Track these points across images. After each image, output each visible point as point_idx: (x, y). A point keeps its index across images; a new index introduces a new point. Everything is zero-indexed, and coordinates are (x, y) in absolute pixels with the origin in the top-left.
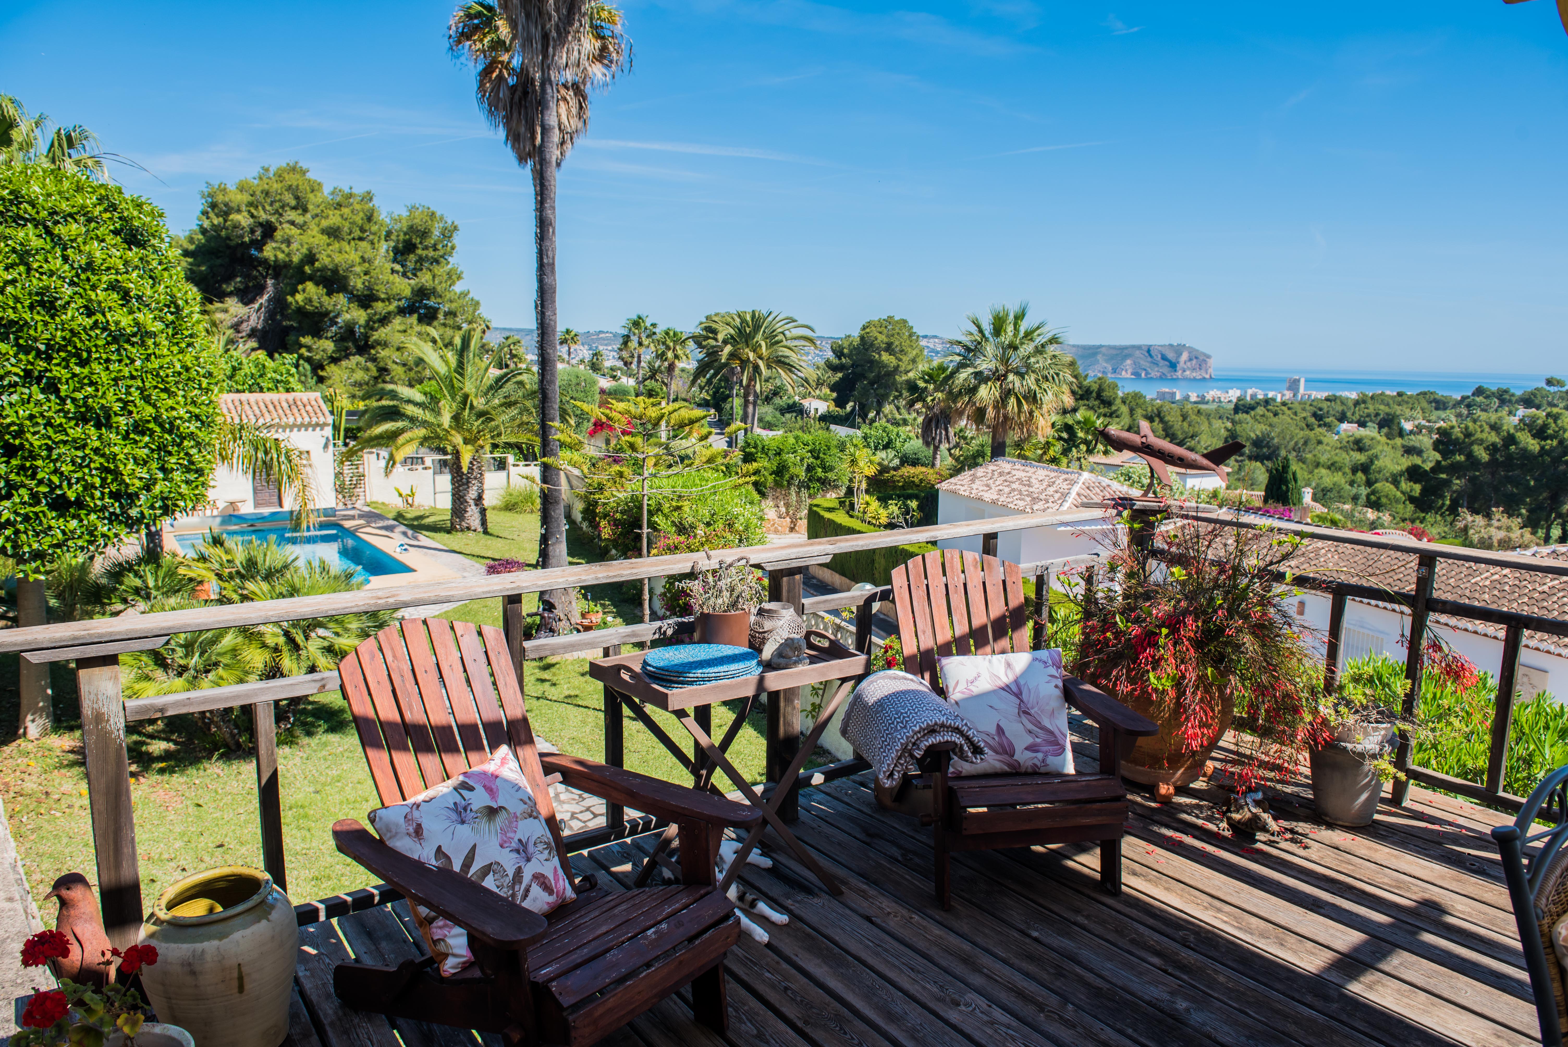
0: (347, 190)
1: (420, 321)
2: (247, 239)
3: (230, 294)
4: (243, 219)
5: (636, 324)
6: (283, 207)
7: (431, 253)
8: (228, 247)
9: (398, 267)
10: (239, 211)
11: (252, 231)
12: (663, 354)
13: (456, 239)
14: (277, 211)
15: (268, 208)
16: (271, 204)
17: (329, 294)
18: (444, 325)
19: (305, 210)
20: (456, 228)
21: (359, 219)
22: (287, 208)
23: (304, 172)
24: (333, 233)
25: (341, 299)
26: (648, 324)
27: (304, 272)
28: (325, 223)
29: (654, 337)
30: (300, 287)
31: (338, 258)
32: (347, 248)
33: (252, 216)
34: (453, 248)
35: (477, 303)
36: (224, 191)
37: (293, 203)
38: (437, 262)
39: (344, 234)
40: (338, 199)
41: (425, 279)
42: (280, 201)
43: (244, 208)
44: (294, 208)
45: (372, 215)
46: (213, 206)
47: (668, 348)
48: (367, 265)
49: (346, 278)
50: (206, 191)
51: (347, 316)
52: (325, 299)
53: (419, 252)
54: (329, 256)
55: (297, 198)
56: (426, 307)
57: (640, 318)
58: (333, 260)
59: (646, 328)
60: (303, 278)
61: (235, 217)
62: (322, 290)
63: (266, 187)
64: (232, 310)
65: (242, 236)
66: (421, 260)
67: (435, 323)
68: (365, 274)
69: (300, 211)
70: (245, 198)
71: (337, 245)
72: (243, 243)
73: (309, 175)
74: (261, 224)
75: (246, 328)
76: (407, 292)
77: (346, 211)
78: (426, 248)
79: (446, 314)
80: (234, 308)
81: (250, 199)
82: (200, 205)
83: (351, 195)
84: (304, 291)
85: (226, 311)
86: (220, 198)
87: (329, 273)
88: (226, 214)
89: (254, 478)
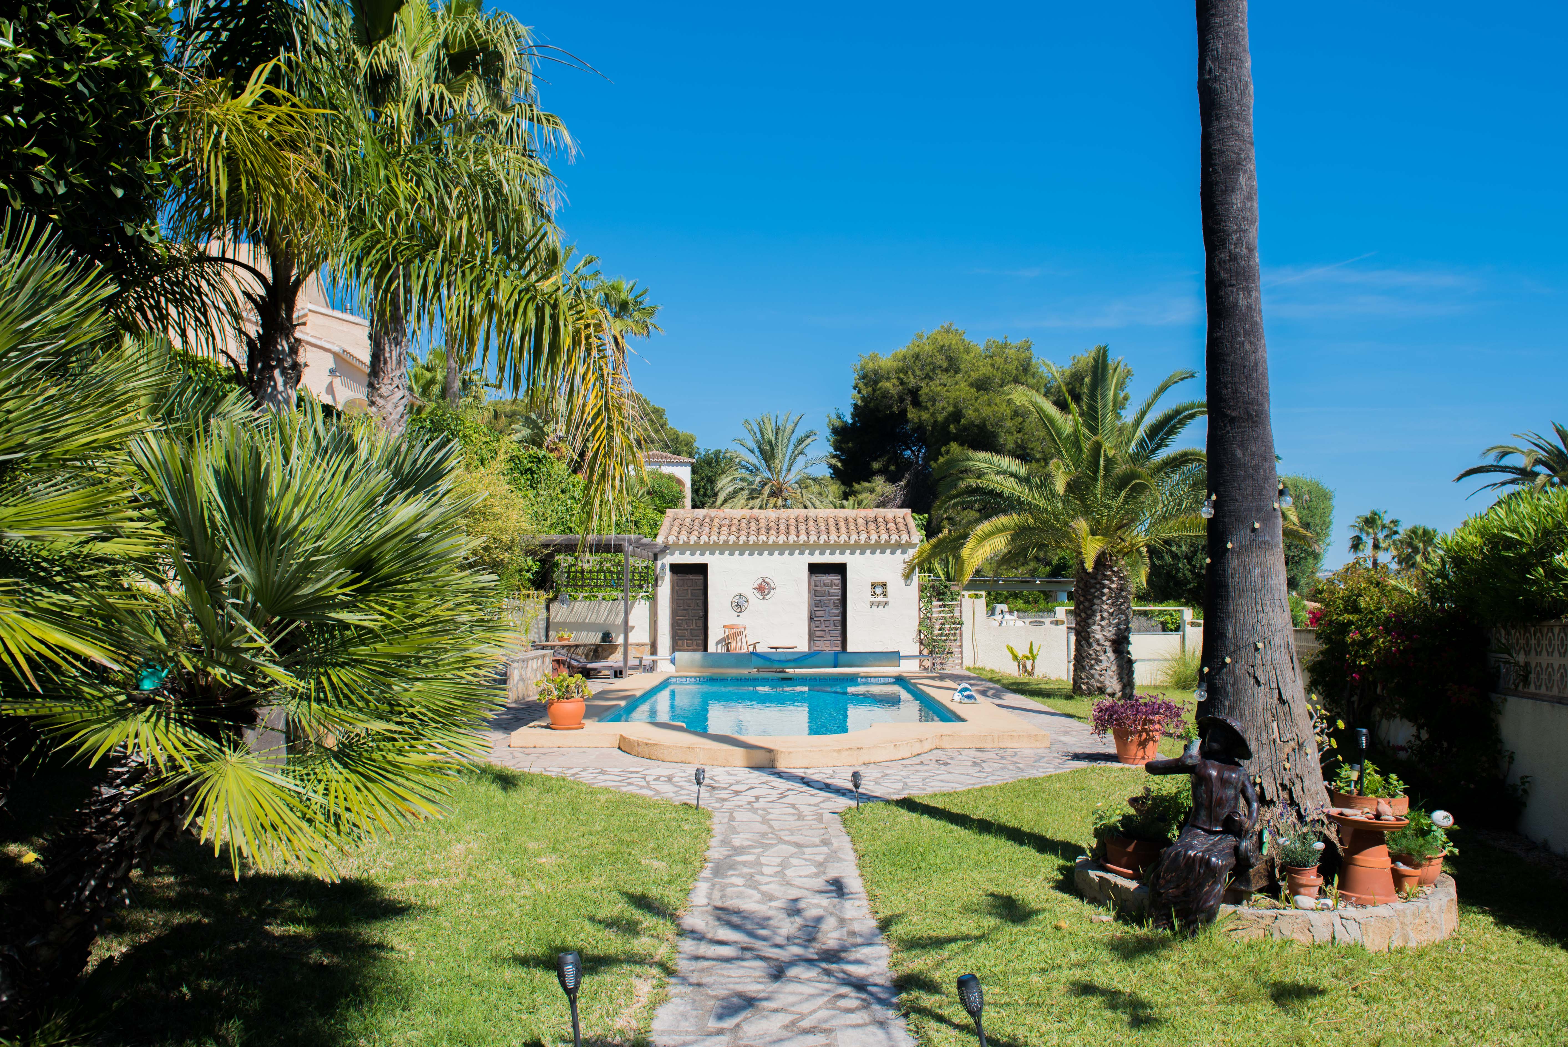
2: (895, 409)
3: (877, 472)
4: (890, 386)
5: (1370, 521)
6: (933, 370)
8: (879, 419)
10: (888, 379)
11: (901, 400)
12: (1409, 557)
14: (927, 374)
15: (918, 373)
16: (922, 369)
19: (957, 370)
22: (938, 371)
23: (958, 334)
24: (982, 385)
26: (1387, 521)
27: (949, 433)
28: (975, 377)
29: (1396, 537)
30: (944, 449)
31: (986, 411)
33: (902, 383)
36: (874, 361)
37: (945, 365)
40: (992, 351)
42: (930, 364)
43: (893, 375)
44: (947, 370)
45: (1029, 364)
46: (864, 377)
47: (1416, 550)
48: (1020, 419)
50: (859, 363)
54: (976, 410)
55: (949, 359)
57: (1375, 514)
58: (980, 414)
59: (1384, 527)
60: (947, 439)
61: (883, 385)
63: (917, 350)
65: (891, 407)
68: (1019, 432)
69: (952, 373)
70: (894, 365)
71: (986, 398)
72: (893, 413)
73: (963, 336)
74: (910, 391)
77: (999, 361)
80: (880, 486)
81: (900, 364)
82: (852, 379)
83: (1006, 346)
84: (948, 452)
86: (870, 368)
87: (976, 430)
88: (876, 382)
89: (811, 618)
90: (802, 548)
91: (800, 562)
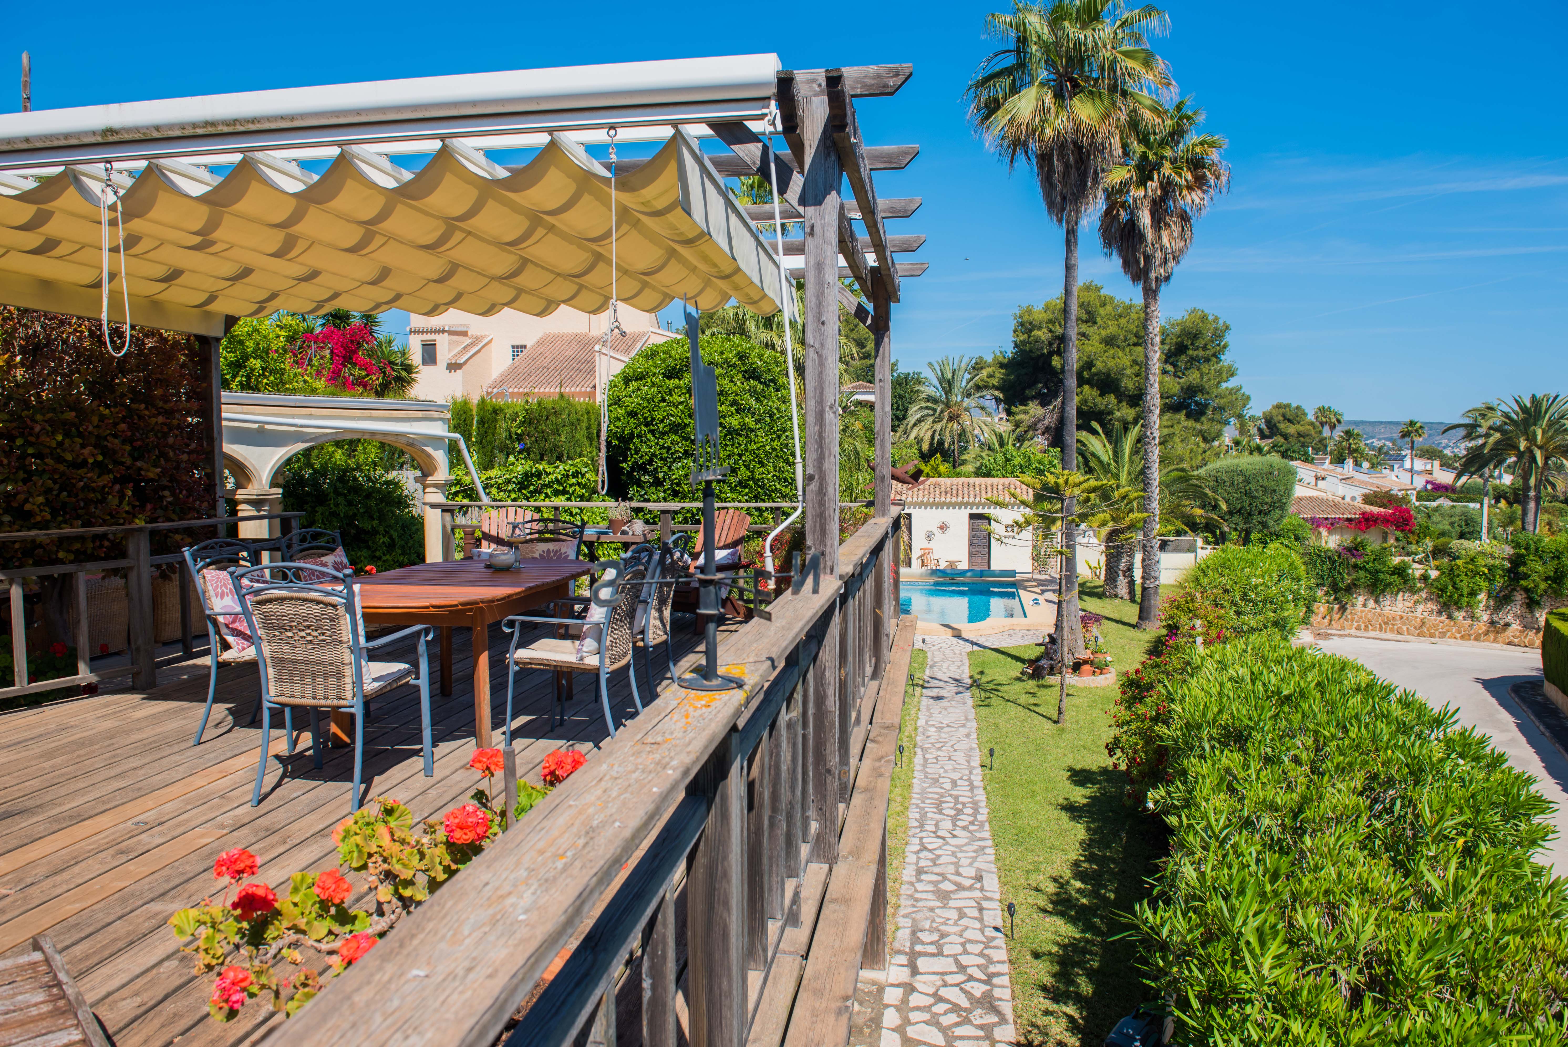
0: (1127, 302)
1: (1188, 416)
2: (1046, 351)
3: (1033, 398)
4: (1042, 335)
7: (1201, 353)
8: (1032, 359)
9: (1169, 368)
10: (1040, 328)
11: (1050, 344)
13: (1228, 338)
17: (1102, 395)
18: (1212, 420)
19: (1095, 323)
20: (1227, 328)
21: (1132, 327)
23: (1098, 289)
24: (1110, 341)
25: (1112, 399)
27: (1083, 377)
28: (1104, 333)
31: (1111, 363)
32: (1120, 354)
33: (1051, 331)
34: (1225, 347)
35: (1248, 398)
36: (1030, 312)
37: (1085, 317)
38: (1207, 360)
39: (1119, 342)
40: (1120, 310)
41: (1193, 377)
43: (1044, 325)
44: (1086, 322)
46: (1022, 324)
48: (1138, 367)
49: (1118, 380)
50: (1018, 312)
51: (1118, 414)
52: (1099, 399)
53: (1190, 352)
54: (1104, 362)
55: (1088, 313)
56: (1196, 403)
58: (1107, 365)
60: (1082, 382)
61: (1036, 333)
62: (1095, 392)
64: (1032, 412)
65: (1042, 349)
66: (1193, 360)
67: (1203, 419)
68: (1136, 376)
70: (1045, 316)
71: (1112, 351)
72: (1043, 354)
73: (1103, 292)
74: (1057, 338)
75: (1041, 426)
76: (1176, 389)
77: (1123, 321)
78: (1197, 349)
79: (1215, 409)
80: (1034, 409)
81: (1051, 316)
82: (1013, 324)
83: (1130, 307)
84: (1081, 393)
85: (1027, 413)
86: (1026, 318)
87: (1103, 377)
88: (1031, 331)
89: (970, 544)
90: (966, 505)
91: (965, 513)
